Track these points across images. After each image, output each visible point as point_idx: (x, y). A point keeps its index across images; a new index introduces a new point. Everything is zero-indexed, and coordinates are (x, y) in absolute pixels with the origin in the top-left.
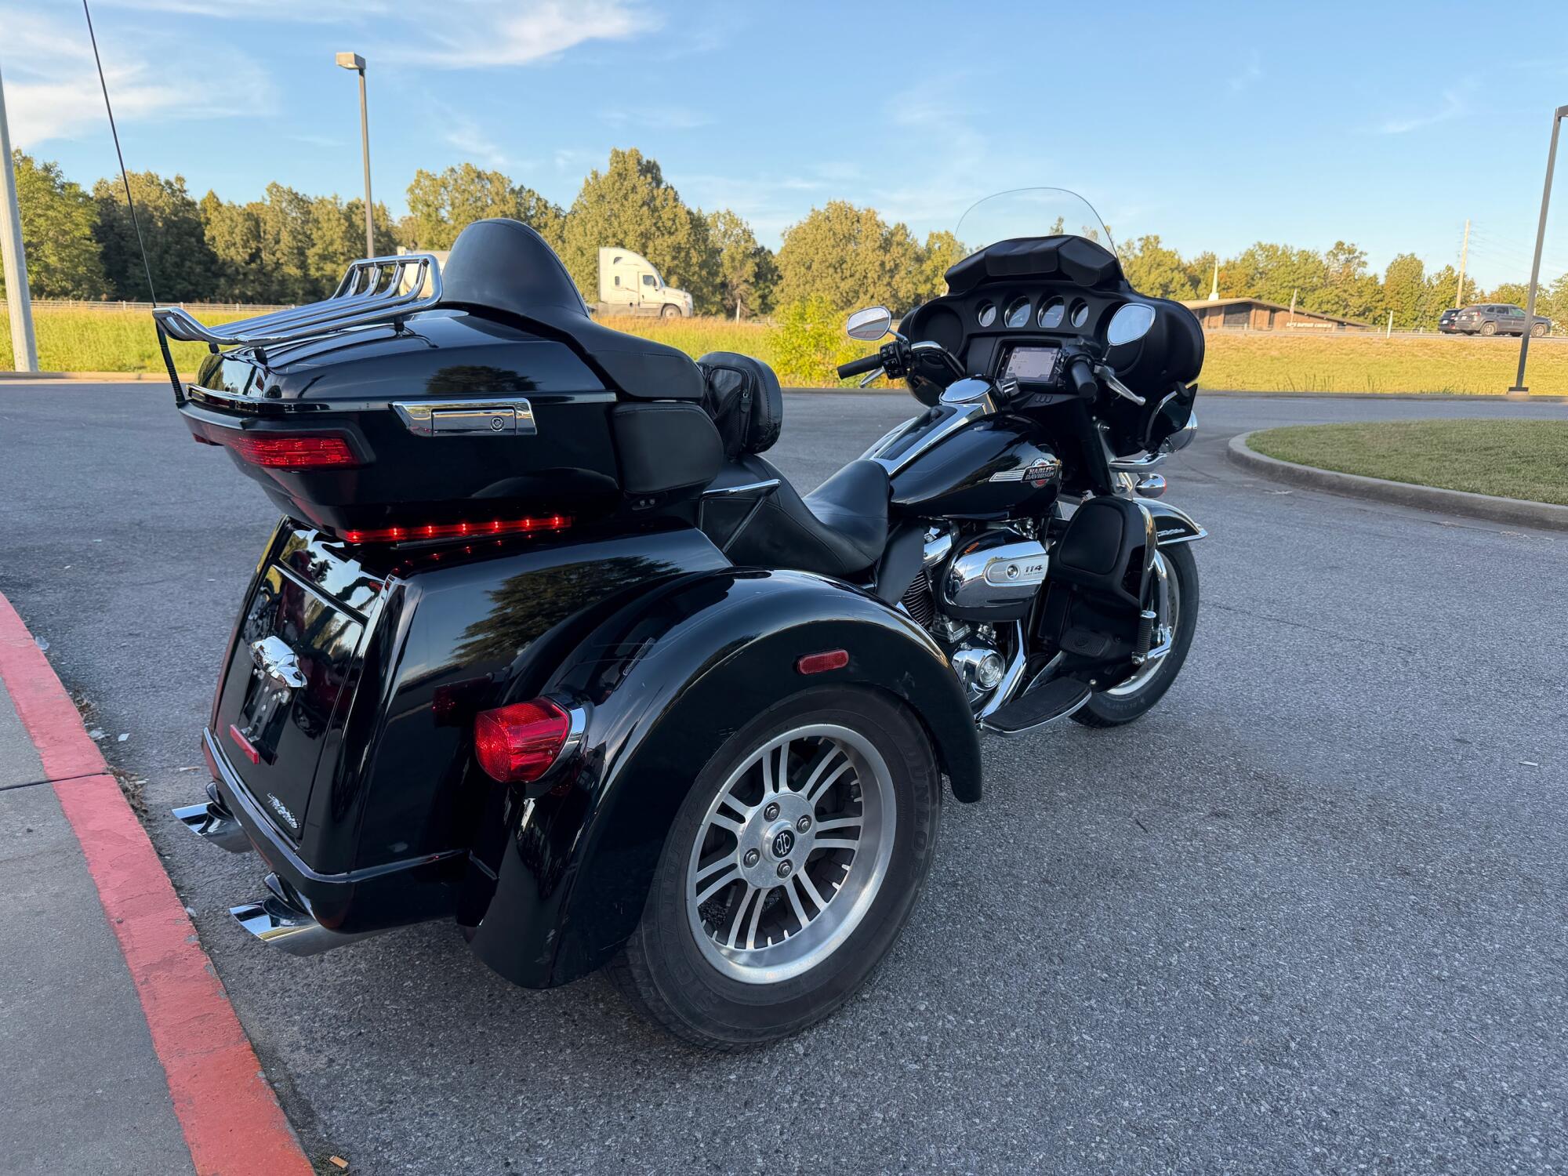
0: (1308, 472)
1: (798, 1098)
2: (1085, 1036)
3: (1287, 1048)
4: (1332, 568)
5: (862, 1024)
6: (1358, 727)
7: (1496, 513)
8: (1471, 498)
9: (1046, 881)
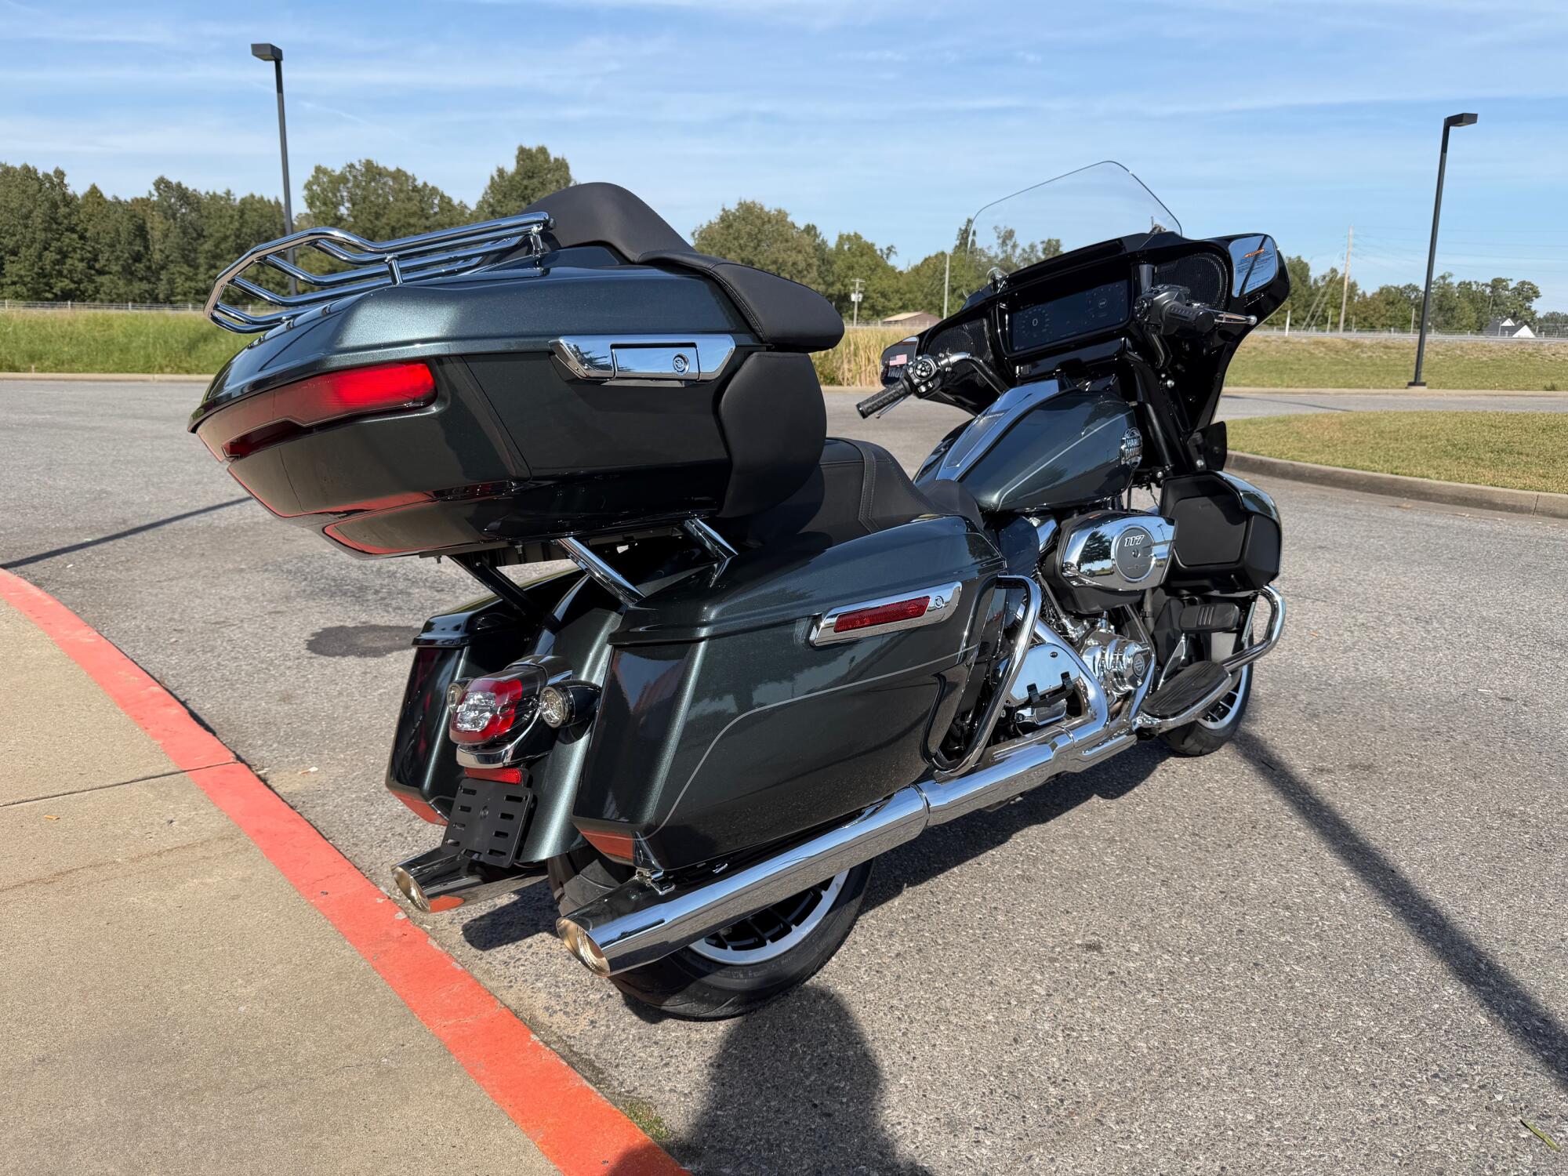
0: (1261, 461)
1: (1059, 1033)
2: (1296, 967)
3: (1479, 970)
4: (1321, 547)
5: (1088, 966)
6: (1411, 689)
7: (1446, 496)
8: (1422, 483)
9: (1194, 834)
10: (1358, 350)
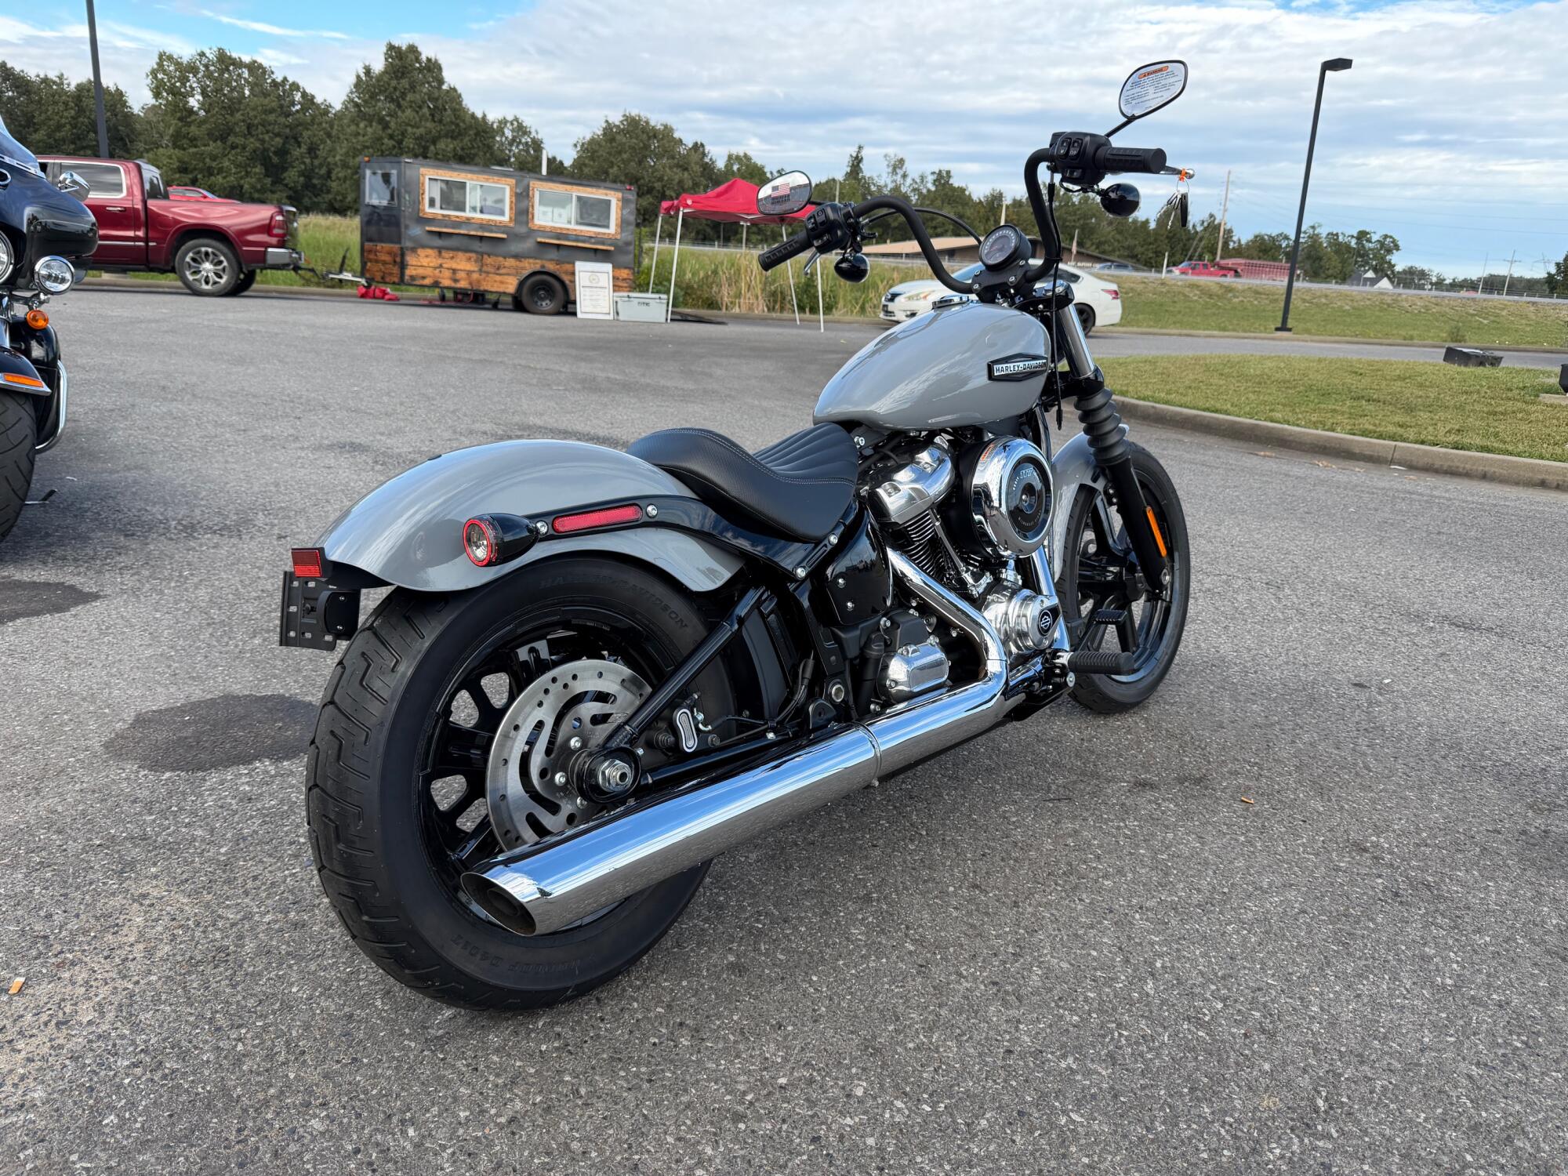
7: (1305, 444)
8: (1282, 429)
10: (1230, 295)
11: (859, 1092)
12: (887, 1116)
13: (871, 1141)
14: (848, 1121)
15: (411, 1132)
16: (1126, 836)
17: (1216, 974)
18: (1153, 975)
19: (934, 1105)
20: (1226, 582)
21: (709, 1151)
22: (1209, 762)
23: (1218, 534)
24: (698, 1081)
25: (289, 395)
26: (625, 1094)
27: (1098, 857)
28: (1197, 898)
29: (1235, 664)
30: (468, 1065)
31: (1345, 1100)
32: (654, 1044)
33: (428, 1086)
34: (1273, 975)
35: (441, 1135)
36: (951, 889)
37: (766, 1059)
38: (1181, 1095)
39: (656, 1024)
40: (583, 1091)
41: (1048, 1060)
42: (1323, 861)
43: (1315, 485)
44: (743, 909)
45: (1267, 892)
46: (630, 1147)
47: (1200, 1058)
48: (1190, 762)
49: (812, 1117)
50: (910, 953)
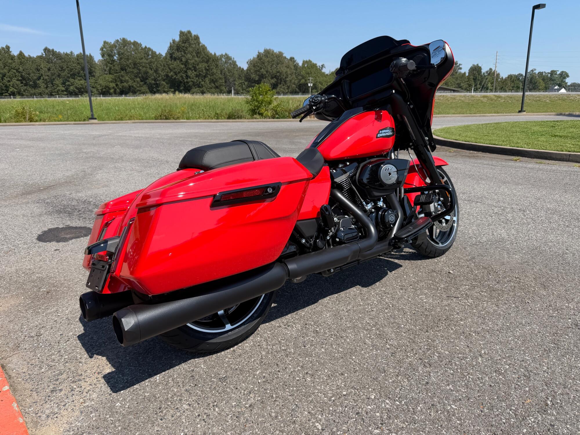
10: (500, 99)
11: (373, 397)
12: (383, 405)
13: (378, 414)
14: (369, 407)
15: (217, 409)
16: (468, 306)
17: (505, 356)
18: (480, 355)
19: (400, 402)
20: (503, 210)
21: (320, 417)
22: (499, 277)
23: (499, 191)
24: (314, 393)
25: (154, 159)
26: (289, 397)
27: (458, 313)
28: (496, 328)
29: (508, 240)
30: (234, 387)
31: (559, 401)
32: (298, 380)
33: (221, 394)
34: (528, 356)
35: (227, 410)
36: (403, 326)
37: (338, 385)
38: (494, 399)
39: (298, 373)
40: (274, 396)
41: (442, 386)
42: (546, 313)
43: (537, 171)
44: (325, 333)
45: (525, 325)
46: (292, 415)
47: (501, 386)
48: (492, 278)
49: (356, 406)
50: (388, 349)
